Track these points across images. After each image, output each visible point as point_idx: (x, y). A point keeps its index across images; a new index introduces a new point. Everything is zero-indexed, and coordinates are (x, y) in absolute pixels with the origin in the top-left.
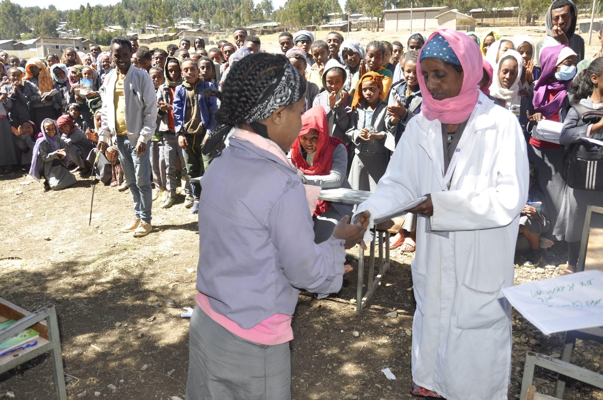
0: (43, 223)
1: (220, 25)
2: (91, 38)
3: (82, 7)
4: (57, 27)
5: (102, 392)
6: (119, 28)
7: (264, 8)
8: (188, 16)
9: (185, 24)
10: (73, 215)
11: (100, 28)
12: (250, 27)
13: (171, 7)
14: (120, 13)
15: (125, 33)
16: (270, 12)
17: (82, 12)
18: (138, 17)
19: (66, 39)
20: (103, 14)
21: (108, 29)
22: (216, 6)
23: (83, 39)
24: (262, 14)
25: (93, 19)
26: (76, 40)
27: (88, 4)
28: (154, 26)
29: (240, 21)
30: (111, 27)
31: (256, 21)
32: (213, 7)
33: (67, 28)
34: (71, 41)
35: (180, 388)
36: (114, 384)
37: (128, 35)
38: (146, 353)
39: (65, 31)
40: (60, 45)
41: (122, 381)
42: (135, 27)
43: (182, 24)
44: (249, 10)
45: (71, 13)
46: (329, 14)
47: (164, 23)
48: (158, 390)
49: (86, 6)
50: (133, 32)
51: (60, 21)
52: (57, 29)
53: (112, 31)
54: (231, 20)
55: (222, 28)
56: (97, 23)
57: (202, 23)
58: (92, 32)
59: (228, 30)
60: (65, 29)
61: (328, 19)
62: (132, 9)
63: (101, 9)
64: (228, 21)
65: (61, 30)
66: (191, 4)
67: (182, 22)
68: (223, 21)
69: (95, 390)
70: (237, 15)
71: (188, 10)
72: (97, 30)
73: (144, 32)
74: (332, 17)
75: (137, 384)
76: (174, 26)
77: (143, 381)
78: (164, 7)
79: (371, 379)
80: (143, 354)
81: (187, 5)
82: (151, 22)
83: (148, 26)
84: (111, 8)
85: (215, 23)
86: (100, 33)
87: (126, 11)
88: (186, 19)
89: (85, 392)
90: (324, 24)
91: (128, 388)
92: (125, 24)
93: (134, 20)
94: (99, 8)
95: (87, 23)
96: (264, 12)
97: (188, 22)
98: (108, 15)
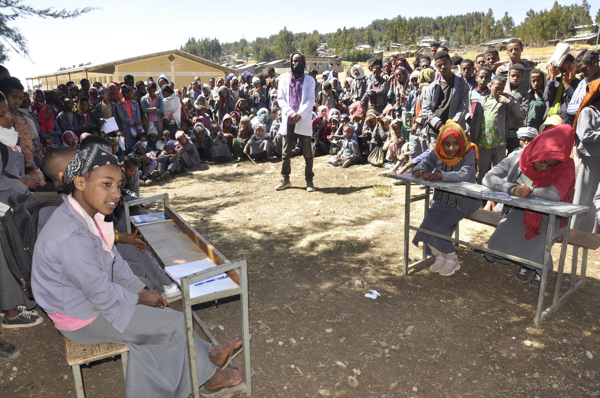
0: (275, 204)
1: (460, 42)
2: (344, 56)
3: (339, 30)
4: (317, 48)
5: (285, 343)
6: (368, 46)
7: (504, 25)
8: (429, 34)
9: (426, 42)
10: (299, 200)
11: (352, 47)
12: (489, 44)
13: (415, 26)
14: (370, 34)
15: (373, 51)
16: (510, 29)
17: (339, 35)
18: (385, 37)
19: (323, 57)
20: (355, 36)
21: (358, 48)
22: (457, 25)
23: (337, 57)
24: (502, 30)
25: (348, 39)
26: (331, 58)
27: (345, 27)
28: (398, 44)
29: (479, 37)
30: (361, 46)
31: (495, 38)
32: (455, 25)
33: (326, 48)
34: (327, 59)
35: (347, 355)
36: (295, 339)
37: (375, 52)
38: (327, 320)
39: (323, 51)
40: (317, 62)
41: (302, 338)
42: (382, 46)
43: (423, 42)
44: (489, 27)
45: (330, 35)
46: (576, 27)
47: (407, 42)
48: (328, 352)
49: (342, 30)
50: (380, 50)
51: (321, 43)
52: (317, 50)
53: (362, 49)
54: (470, 37)
55: (461, 44)
56: (351, 43)
57: (442, 41)
58: (345, 51)
59: (466, 47)
60: (323, 49)
61: (574, 32)
62: (380, 30)
63: (354, 31)
64: (467, 37)
65: (321, 50)
66: (434, 24)
67: (424, 40)
68: (463, 38)
69: (280, 340)
70: (477, 32)
71: (431, 29)
72: (349, 49)
73: (388, 50)
74: (580, 29)
75: (313, 343)
76: (416, 44)
77: (318, 342)
78: (408, 27)
80: (325, 321)
81: (430, 24)
82: (396, 41)
83: (393, 45)
84: (362, 30)
85: (454, 40)
86: (352, 51)
87: (375, 31)
88: (428, 37)
89: (272, 339)
90: (569, 37)
91: (305, 344)
92: (372, 43)
93: (381, 39)
94: (353, 30)
95: (343, 43)
96: (504, 29)
97: (430, 40)
98: (360, 36)
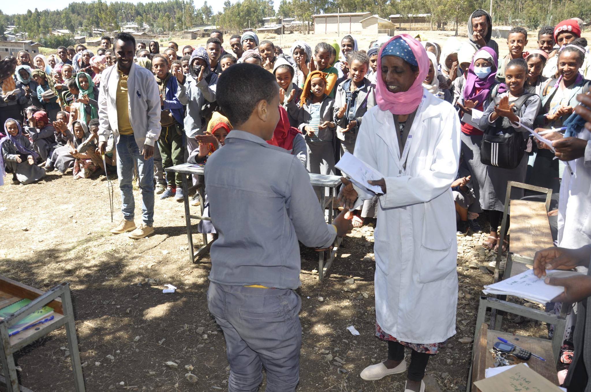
0: (18, 215)
1: (164, 29)
2: (40, 41)
3: (29, 12)
4: (5, 31)
5: (102, 362)
6: (67, 31)
7: (204, 13)
8: (133, 20)
9: (130, 28)
10: (46, 207)
11: (48, 32)
12: (191, 31)
13: (116, 12)
14: (67, 17)
15: (73, 37)
16: (209, 17)
17: (30, 17)
18: (85, 22)
19: (16, 43)
20: (51, 19)
21: (56, 34)
22: (159, 11)
23: (32, 43)
24: (202, 19)
25: (41, 23)
26: (25, 43)
27: (36, 9)
28: (100, 30)
29: (182, 25)
30: (59, 30)
31: (196, 26)
32: (157, 12)
33: (16, 32)
34: (21, 45)
35: (172, 354)
36: (111, 355)
37: (76, 38)
38: (136, 326)
39: (13, 34)
40: (9, 48)
41: (118, 351)
42: (82, 31)
43: (127, 28)
44: (191, 14)
45: (19, 17)
46: (264, 19)
47: (111, 28)
48: (152, 357)
49: (33, 11)
50: (81, 35)
51: (8, 25)
52: (5, 33)
53: (60, 34)
54: (174, 24)
55: (165, 31)
56: (46, 27)
57: (146, 27)
58: (41, 36)
59: (171, 33)
60: (13, 32)
61: (263, 22)
62: (79, 14)
63: (48, 13)
64: (171, 24)
65: (10, 33)
66: (135, 10)
67: (127, 26)
68: (167, 25)
69: (95, 361)
70: (180, 20)
71: (133, 14)
72: (45, 34)
73: (91, 35)
74: (267, 21)
75: (133, 354)
76: (120, 30)
77: (137, 350)
78: (110, 12)
79: (339, 336)
80: (134, 327)
81: (132, 10)
82: (98, 26)
83: (95, 30)
84: (58, 13)
85: (158, 27)
86: (48, 36)
87: (73, 15)
88: (131, 23)
89: (86, 363)
90: (260, 27)
91: (125, 357)
92: (72, 28)
93: (81, 24)
94: (46, 13)
95: (35, 27)
96: (204, 17)
97: (133, 26)
98: (56, 19)
